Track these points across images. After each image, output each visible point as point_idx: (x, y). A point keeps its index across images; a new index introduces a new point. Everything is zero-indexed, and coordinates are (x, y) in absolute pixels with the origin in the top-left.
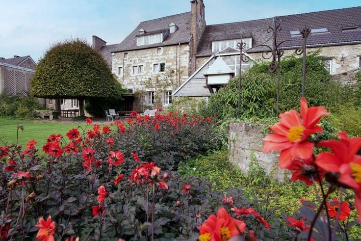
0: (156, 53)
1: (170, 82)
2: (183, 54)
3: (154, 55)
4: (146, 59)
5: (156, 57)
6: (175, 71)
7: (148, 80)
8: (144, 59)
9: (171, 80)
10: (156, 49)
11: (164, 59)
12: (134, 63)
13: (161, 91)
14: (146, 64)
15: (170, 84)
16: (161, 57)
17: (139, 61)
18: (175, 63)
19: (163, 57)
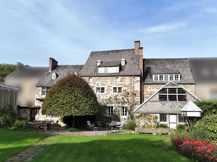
0: (115, 80)
1: (126, 100)
2: (135, 82)
3: (113, 81)
4: (107, 83)
5: (115, 83)
6: (130, 93)
7: (109, 98)
8: (106, 83)
9: (127, 99)
10: (115, 77)
11: (121, 84)
12: (97, 85)
13: (120, 107)
14: (107, 87)
15: (126, 102)
16: (119, 83)
17: (102, 84)
18: (130, 88)
19: (120, 83)
